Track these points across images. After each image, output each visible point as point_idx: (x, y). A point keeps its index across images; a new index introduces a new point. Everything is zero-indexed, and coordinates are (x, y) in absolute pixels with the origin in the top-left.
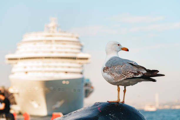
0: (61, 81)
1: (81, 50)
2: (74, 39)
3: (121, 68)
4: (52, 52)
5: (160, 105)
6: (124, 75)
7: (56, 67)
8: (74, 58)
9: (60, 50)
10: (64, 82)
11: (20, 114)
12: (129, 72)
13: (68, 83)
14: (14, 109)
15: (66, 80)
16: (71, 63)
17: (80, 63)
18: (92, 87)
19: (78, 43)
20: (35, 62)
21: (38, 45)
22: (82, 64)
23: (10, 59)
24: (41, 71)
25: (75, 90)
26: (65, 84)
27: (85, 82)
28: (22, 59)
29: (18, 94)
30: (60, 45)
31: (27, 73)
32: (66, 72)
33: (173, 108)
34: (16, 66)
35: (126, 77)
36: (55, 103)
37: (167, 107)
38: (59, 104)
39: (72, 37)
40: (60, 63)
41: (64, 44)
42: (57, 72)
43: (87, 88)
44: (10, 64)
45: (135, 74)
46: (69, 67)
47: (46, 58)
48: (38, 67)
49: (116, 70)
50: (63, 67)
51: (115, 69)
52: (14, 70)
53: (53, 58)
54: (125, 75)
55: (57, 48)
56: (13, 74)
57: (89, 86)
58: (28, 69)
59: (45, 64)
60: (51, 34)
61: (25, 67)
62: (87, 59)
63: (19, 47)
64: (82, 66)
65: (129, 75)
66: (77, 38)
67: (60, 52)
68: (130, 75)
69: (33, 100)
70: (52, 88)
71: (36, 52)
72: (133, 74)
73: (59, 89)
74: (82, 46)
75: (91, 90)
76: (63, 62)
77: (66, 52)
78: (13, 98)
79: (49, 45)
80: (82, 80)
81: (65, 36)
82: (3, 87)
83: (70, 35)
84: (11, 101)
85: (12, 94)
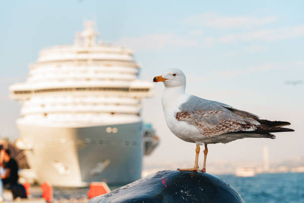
0: (104, 128)
1: (137, 74)
2: (126, 57)
3: (217, 116)
4: (88, 79)
5: (271, 167)
6: (224, 126)
7: (95, 104)
8: (126, 89)
9: (101, 75)
10: (109, 130)
11: (36, 184)
12: (231, 123)
13: (115, 130)
14: (26, 177)
15: (112, 126)
16: (120, 97)
17: (135, 98)
18: (157, 138)
19: (132, 63)
20: (59, 97)
21: (65, 67)
22: (139, 98)
23: (17, 92)
24: (70, 112)
25: (127, 143)
26: (112, 133)
27: (145, 129)
28: (38, 91)
29: (31, 150)
30: (102, 68)
31: (46, 114)
32: (113, 113)
33: (294, 170)
34: (27, 103)
35: (226, 130)
36: (95, 166)
37: (283, 169)
38: (100, 168)
39: (122, 53)
40: (102, 97)
41: (108, 65)
42: (98, 113)
43: (148, 139)
44: (17, 100)
45: (243, 126)
46: (118, 104)
47: (78, 89)
48: (65, 104)
49: (207, 118)
50: (106, 104)
51: (204, 115)
52: (24, 111)
53: (90, 89)
54: (224, 128)
55: (97, 72)
56: (23, 116)
57: (151, 136)
58: (47, 109)
59: (77, 100)
60: (86, 49)
61: (43, 106)
62: (147, 90)
63: (32, 72)
64: (140, 103)
65: (231, 127)
66: (131, 55)
67: (103, 79)
68: (234, 127)
69: (57, 162)
70: (88, 140)
71: (62, 80)
72: (239, 126)
73: (101, 142)
74: (138, 68)
75: (155, 142)
76: (107, 96)
77: (112, 80)
78: (24, 157)
79: (83, 68)
80: (139, 125)
81: (109, 53)
82: (7, 140)
83: (118, 49)
84: (21, 163)
85: (22, 151)
